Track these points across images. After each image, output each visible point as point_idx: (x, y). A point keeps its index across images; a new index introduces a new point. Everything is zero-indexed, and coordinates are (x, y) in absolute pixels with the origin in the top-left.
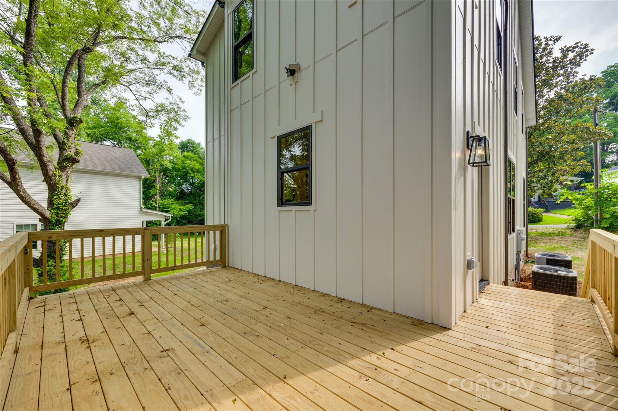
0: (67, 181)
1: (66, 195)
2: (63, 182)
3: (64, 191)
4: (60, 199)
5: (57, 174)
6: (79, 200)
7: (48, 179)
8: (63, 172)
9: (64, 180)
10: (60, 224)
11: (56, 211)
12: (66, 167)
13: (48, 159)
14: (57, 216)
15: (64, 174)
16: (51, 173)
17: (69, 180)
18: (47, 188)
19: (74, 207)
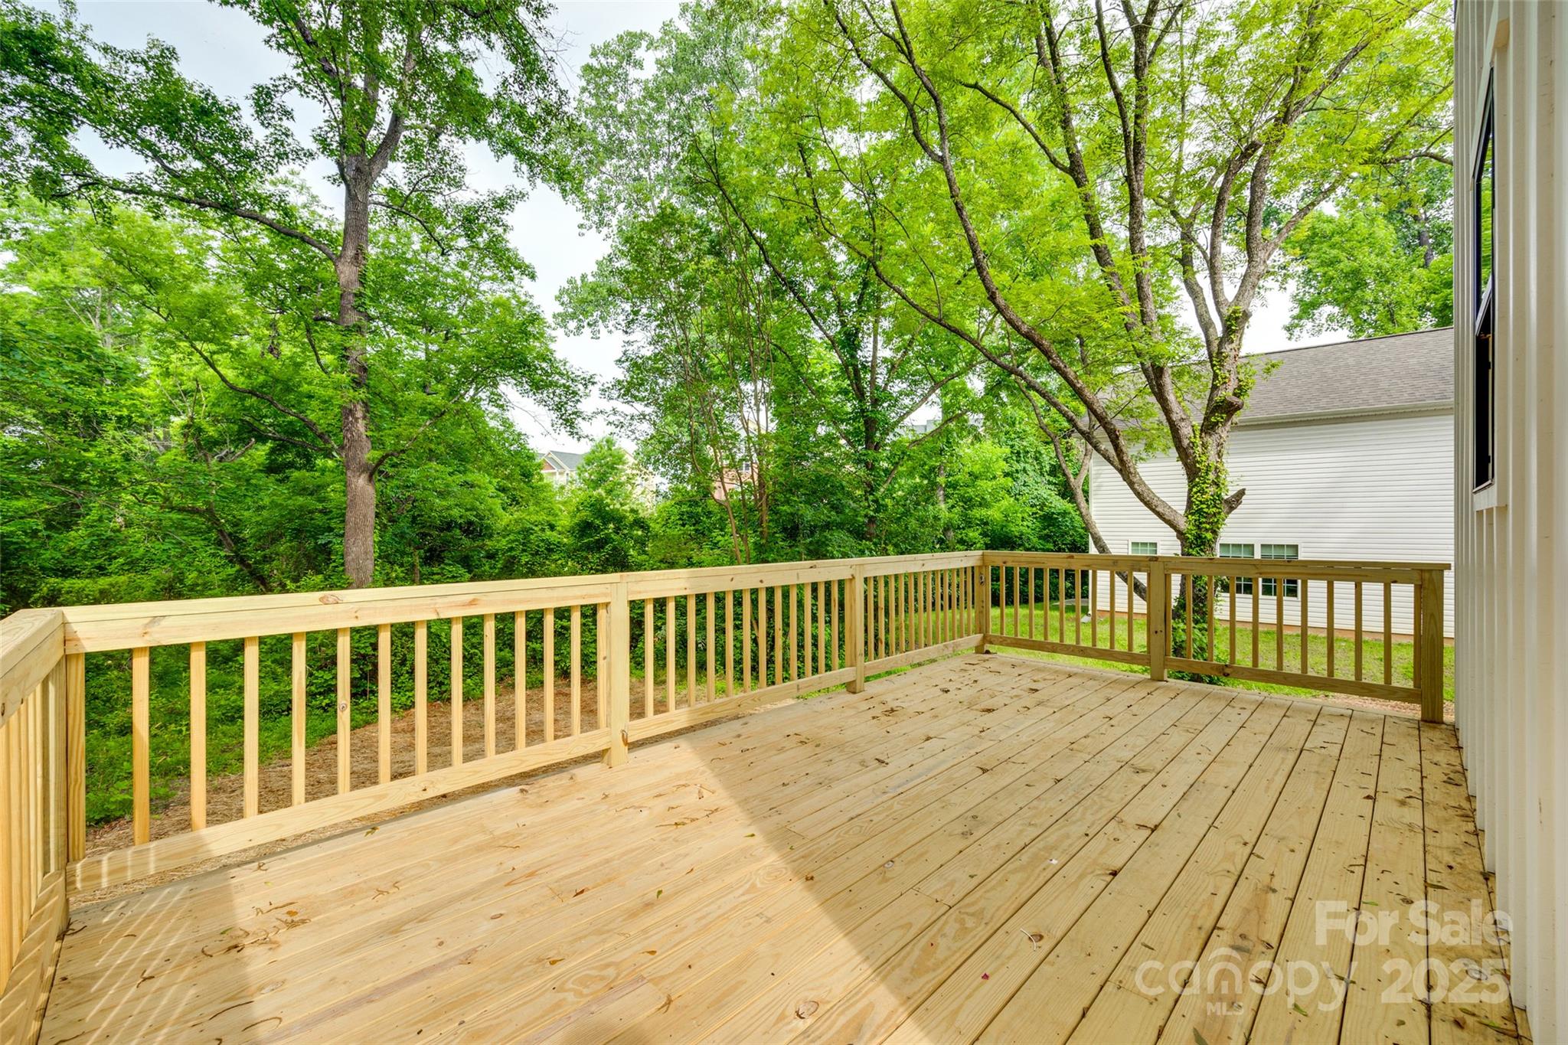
0: (1219, 455)
1: (1217, 485)
2: (1212, 458)
3: (1211, 476)
4: (1203, 492)
5: (1198, 441)
6: (1242, 493)
7: (1185, 454)
8: (1210, 435)
9: (1212, 451)
10: (1203, 543)
11: (1196, 517)
12: (1216, 424)
13: (1182, 415)
14: (1199, 528)
15: (1211, 440)
16: (1186, 442)
17: (1225, 451)
18: (1184, 472)
19: (1232, 509)
